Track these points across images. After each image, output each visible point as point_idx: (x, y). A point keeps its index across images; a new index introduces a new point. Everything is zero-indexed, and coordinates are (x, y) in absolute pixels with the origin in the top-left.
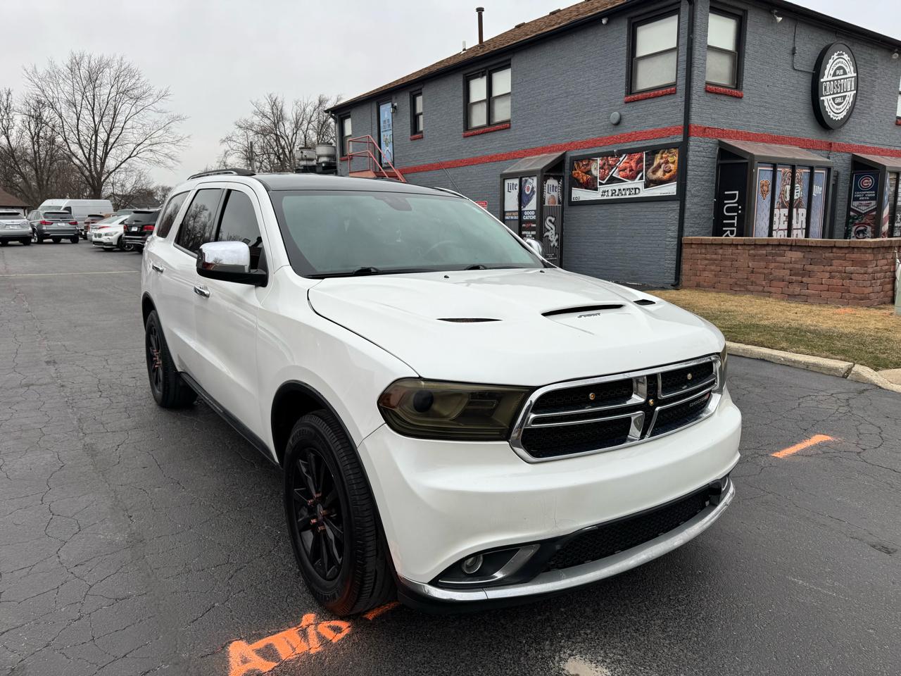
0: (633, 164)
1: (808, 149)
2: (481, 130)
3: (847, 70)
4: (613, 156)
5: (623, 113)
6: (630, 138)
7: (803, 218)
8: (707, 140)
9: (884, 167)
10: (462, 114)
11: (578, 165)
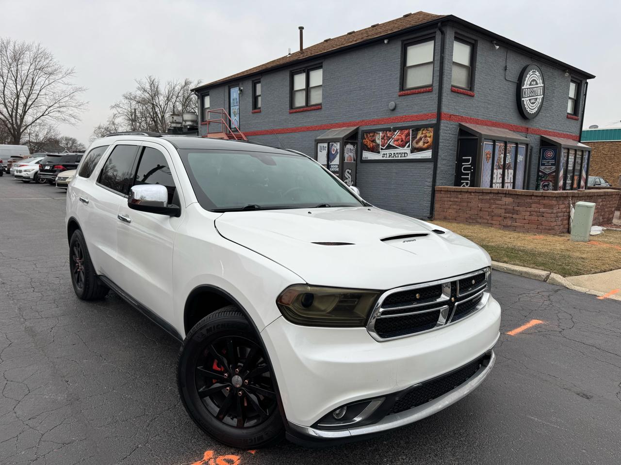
0: (403, 137)
1: (514, 131)
2: (302, 109)
3: (538, 82)
4: (390, 131)
5: (397, 103)
6: (401, 119)
7: (511, 176)
8: (452, 123)
9: (561, 144)
10: (289, 98)
11: (367, 135)
